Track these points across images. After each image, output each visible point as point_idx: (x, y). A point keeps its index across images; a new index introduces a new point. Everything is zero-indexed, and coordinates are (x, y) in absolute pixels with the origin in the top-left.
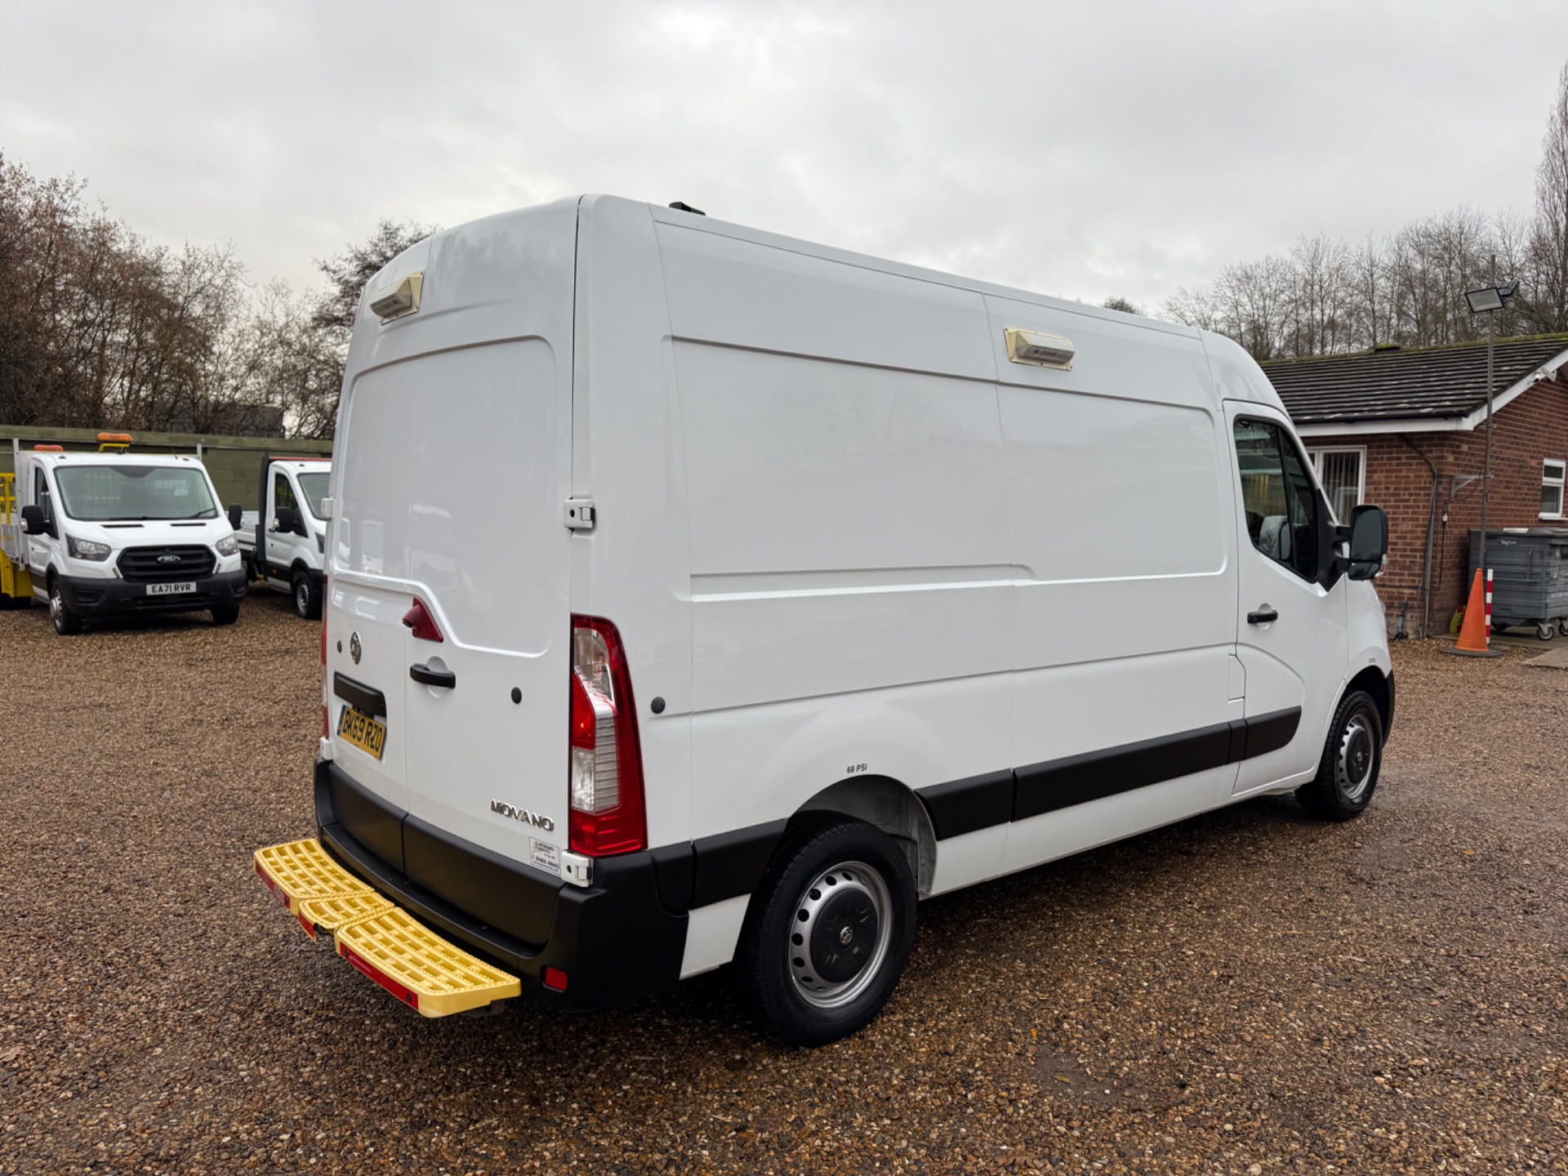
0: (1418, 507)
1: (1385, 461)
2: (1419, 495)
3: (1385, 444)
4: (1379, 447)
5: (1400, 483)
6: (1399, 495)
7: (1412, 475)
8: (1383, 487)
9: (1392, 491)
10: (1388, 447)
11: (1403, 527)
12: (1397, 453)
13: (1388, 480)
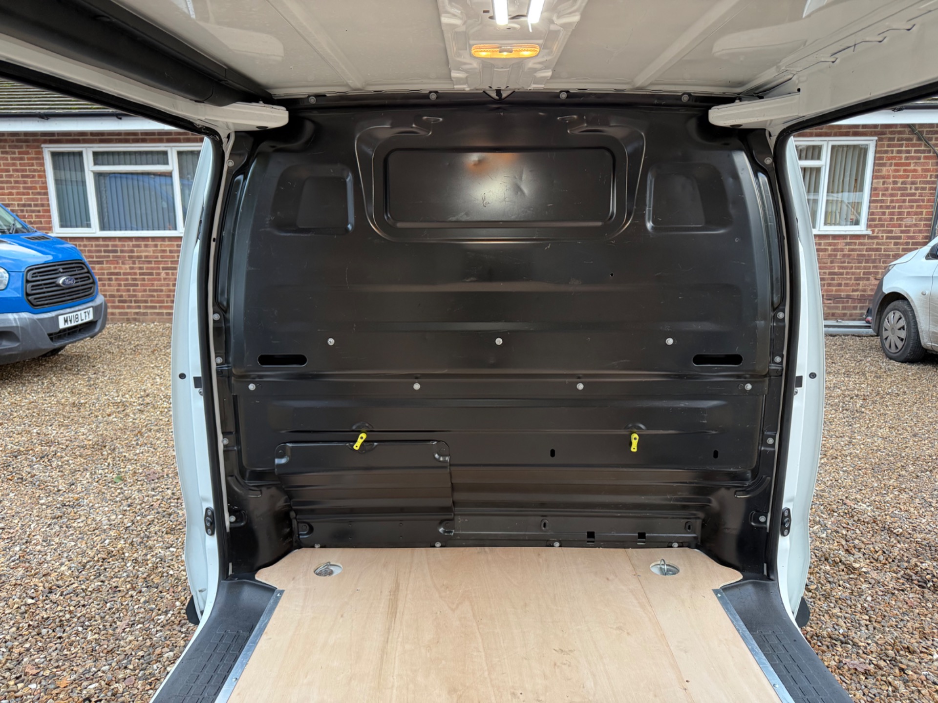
0: (923, 201)
1: (894, 155)
2: (924, 189)
3: (897, 136)
4: (890, 139)
5: (908, 177)
6: (906, 189)
7: (919, 168)
8: (891, 180)
9: (899, 185)
10: (898, 140)
11: (908, 221)
12: (907, 146)
13: (897, 174)
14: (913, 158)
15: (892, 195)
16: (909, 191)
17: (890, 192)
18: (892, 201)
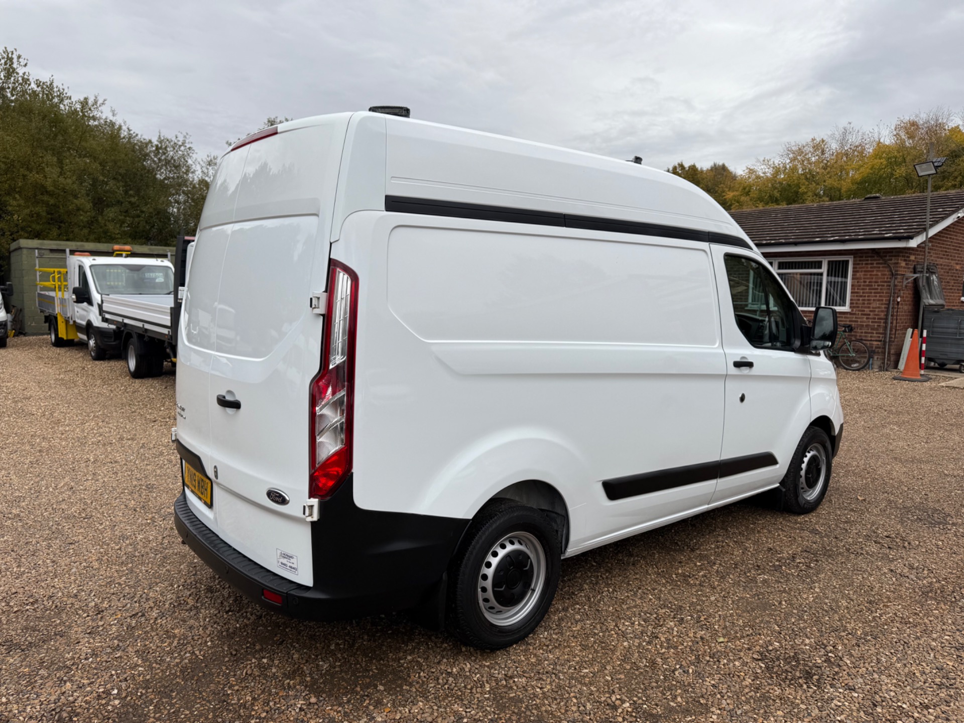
0: (883, 293)
1: (864, 266)
2: (883, 286)
3: (864, 255)
4: (861, 257)
5: (872, 278)
7: (879, 274)
8: (862, 281)
9: (867, 283)
10: (866, 257)
11: (874, 305)
12: (871, 261)
13: (866, 277)
14: (875, 267)
15: (863, 289)
16: (873, 287)
17: (862, 287)
18: (863, 293)
